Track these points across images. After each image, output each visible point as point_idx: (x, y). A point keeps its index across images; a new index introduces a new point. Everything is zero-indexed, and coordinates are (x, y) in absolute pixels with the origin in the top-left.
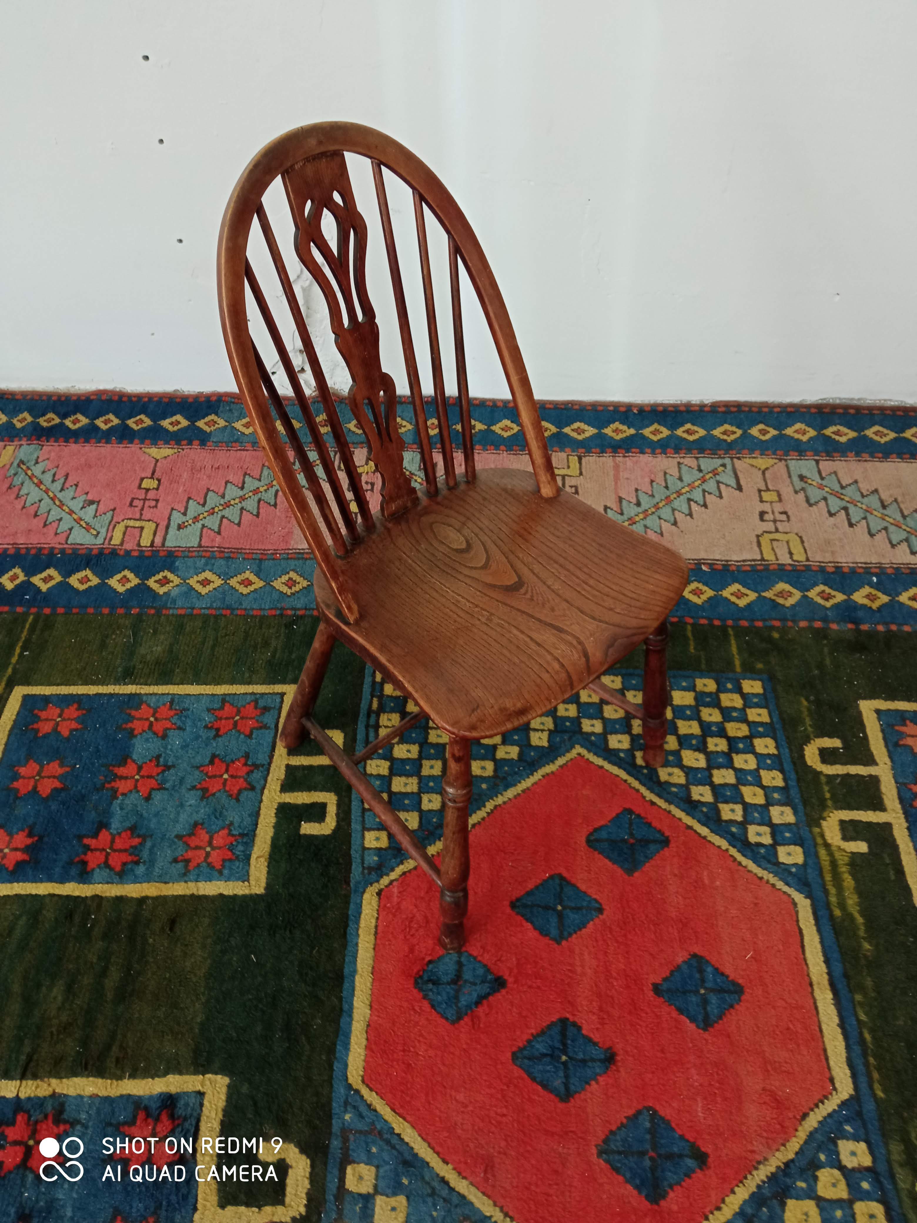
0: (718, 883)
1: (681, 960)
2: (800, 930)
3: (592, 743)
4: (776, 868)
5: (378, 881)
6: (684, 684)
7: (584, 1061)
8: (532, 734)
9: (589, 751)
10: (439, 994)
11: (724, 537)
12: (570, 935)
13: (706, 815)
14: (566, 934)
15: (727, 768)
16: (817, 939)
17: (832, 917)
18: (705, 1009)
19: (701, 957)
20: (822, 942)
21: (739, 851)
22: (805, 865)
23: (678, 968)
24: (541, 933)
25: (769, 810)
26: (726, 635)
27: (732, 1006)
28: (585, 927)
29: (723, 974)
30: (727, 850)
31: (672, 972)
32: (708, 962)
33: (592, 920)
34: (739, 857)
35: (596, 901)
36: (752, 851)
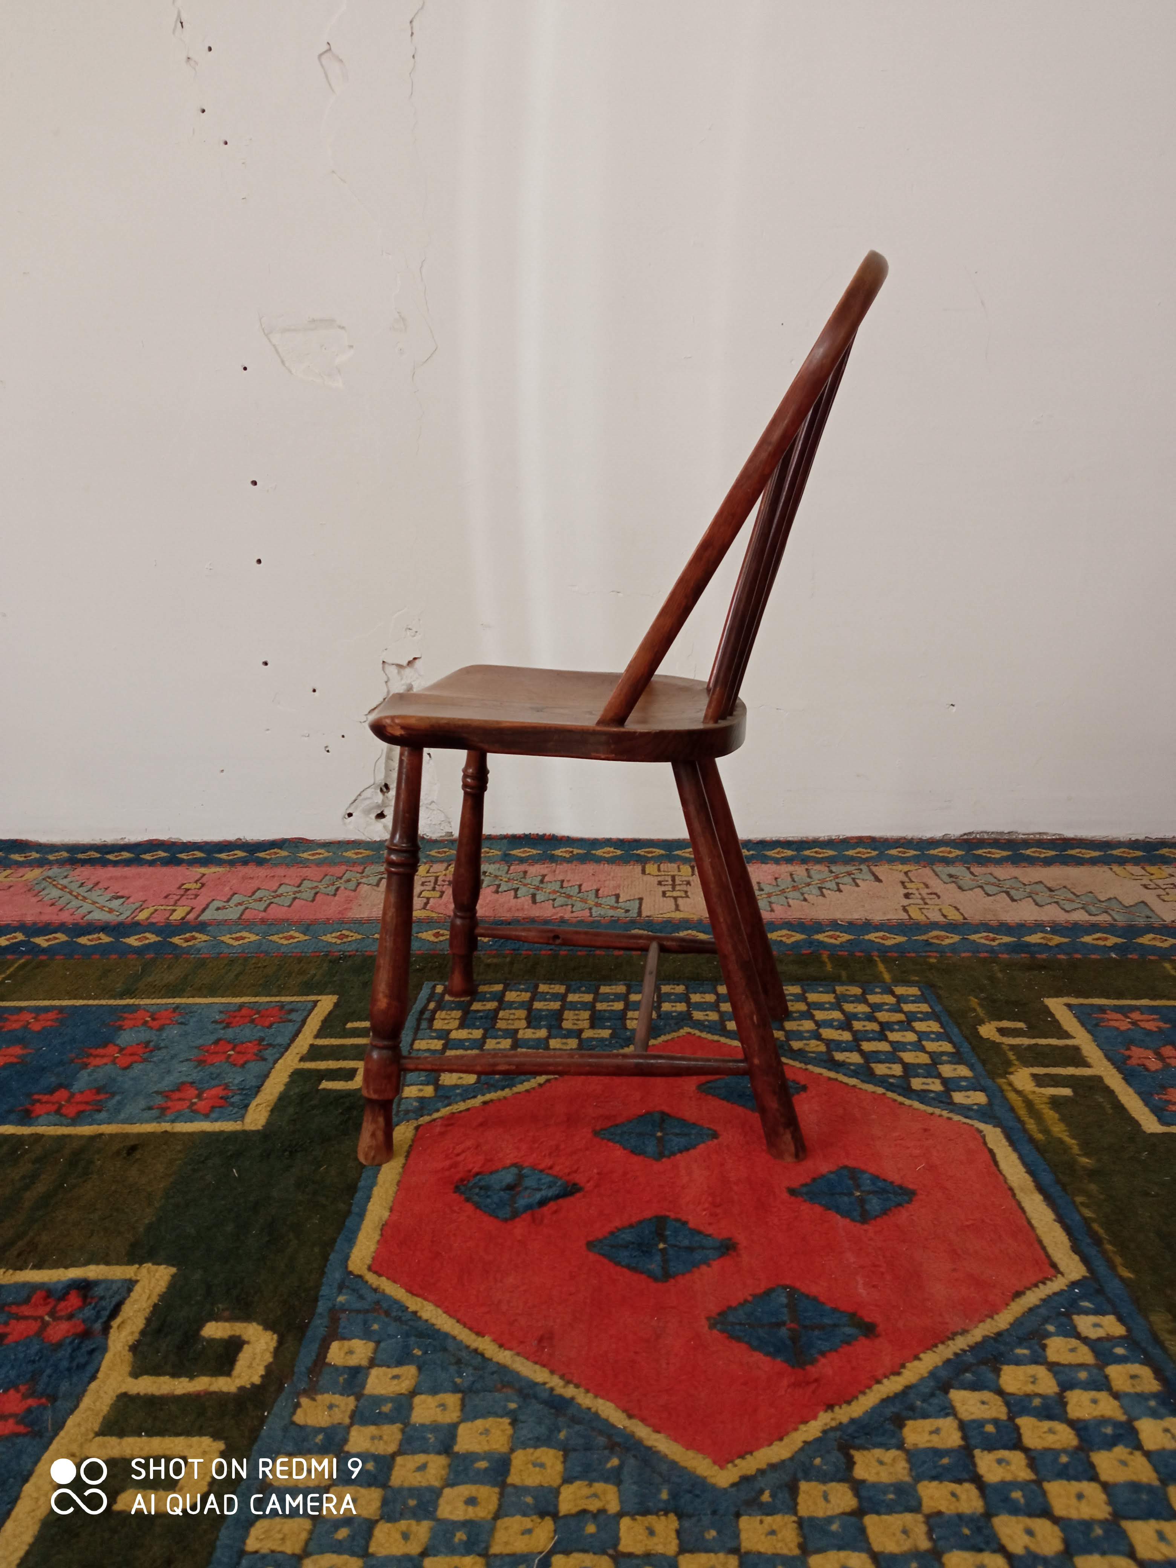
0: (874, 1117)
1: (827, 1170)
2: (991, 1151)
3: (705, 1026)
4: (951, 1107)
5: (417, 1119)
6: (821, 989)
7: (690, 1249)
8: (628, 1022)
9: (701, 1031)
10: (488, 1197)
11: (864, 906)
12: (673, 1154)
13: (853, 1071)
14: (667, 1153)
15: (880, 1040)
16: (1014, 1157)
17: (1031, 1140)
18: (862, 1207)
19: (855, 1168)
20: (1021, 1158)
21: (899, 1095)
22: (990, 1104)
23: (822, 1176)
24: (632, 1152)
25: (937, 1068)
26: (870, 961)
27: (899, 1205)
28: (694, 1147)
29: (884, 1180)
30: (884, 1094)
31: (814, 1180)
32: (863, 1171)
33: (704, 1142)
34: (900, 1099)
35: (709, 1129)
36: (919, 1095)
